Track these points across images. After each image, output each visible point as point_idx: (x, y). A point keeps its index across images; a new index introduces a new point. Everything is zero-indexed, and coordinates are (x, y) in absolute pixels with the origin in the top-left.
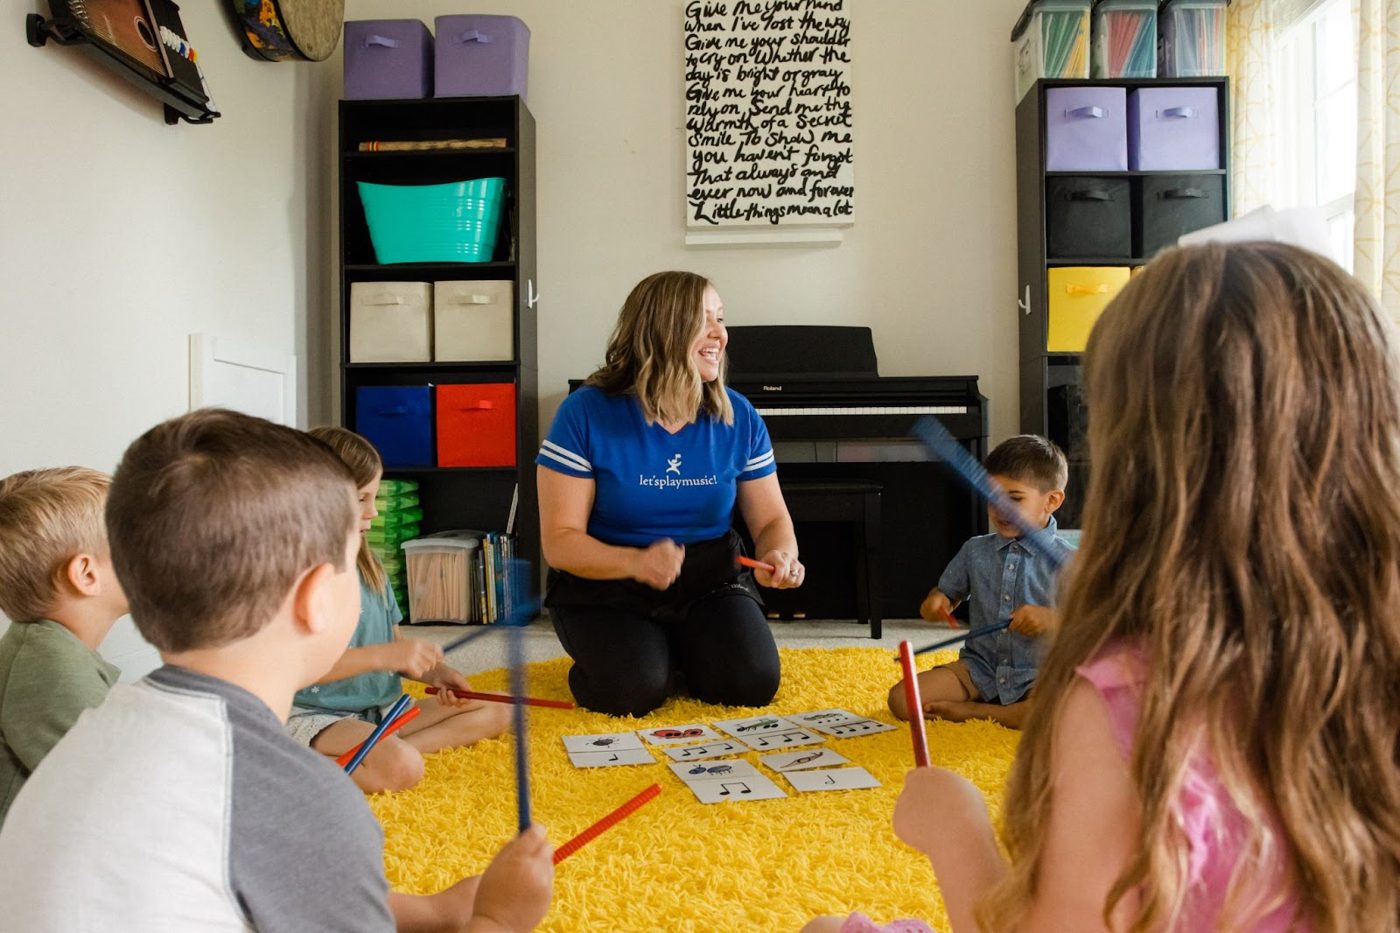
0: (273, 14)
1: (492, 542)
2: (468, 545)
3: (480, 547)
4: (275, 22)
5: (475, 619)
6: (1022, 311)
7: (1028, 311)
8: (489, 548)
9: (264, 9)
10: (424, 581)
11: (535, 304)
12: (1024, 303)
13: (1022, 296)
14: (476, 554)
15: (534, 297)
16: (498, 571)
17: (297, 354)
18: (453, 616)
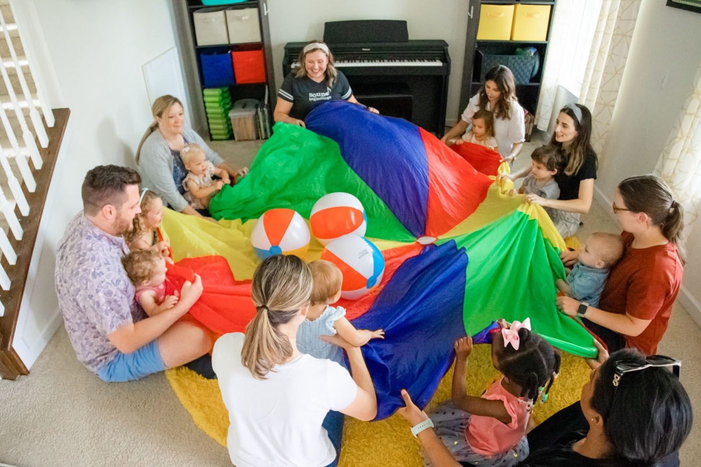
1: (261, 111)
2: (253, 112)
3: (257, 113)
5: (258, 138)
6: (469, 17)
7: (472, 17)
8: (260, 114)
10: (239, 125)
11: (267, 14)
12: (470, 14)
13: (470, 11)
14: (256, 117)
15: (267, 10)
16: (264, 121)
17: (177, 46)
18: (251, 137)
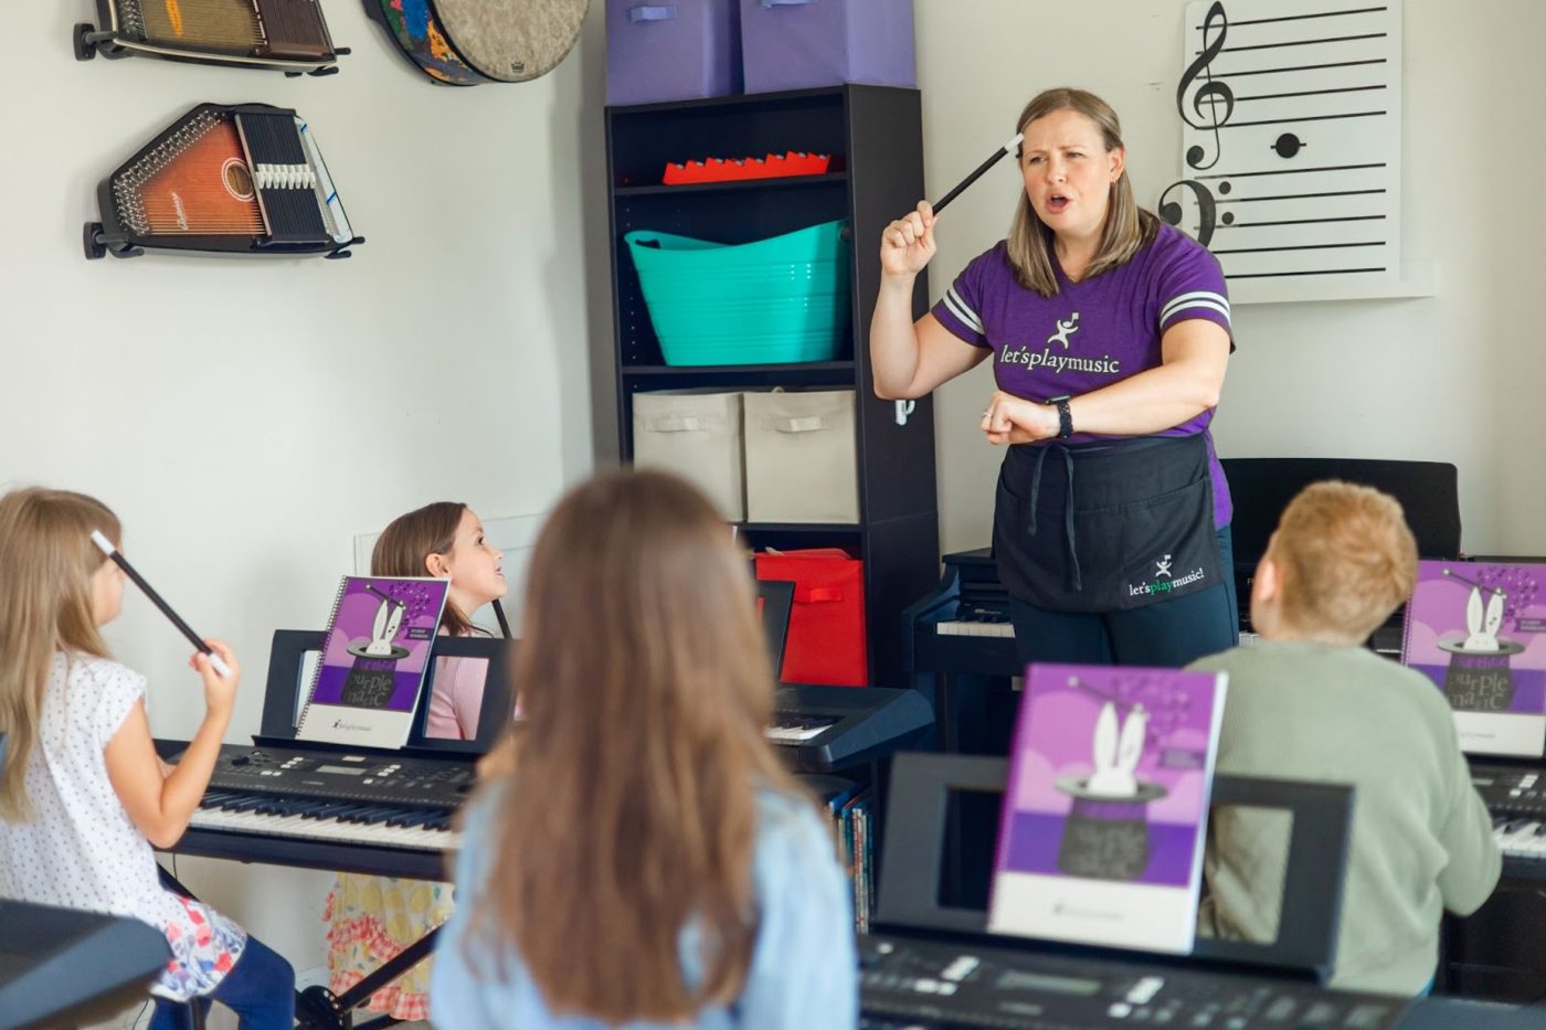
0: (446, 47)
4: (452, 56)
9: (434, 42)
